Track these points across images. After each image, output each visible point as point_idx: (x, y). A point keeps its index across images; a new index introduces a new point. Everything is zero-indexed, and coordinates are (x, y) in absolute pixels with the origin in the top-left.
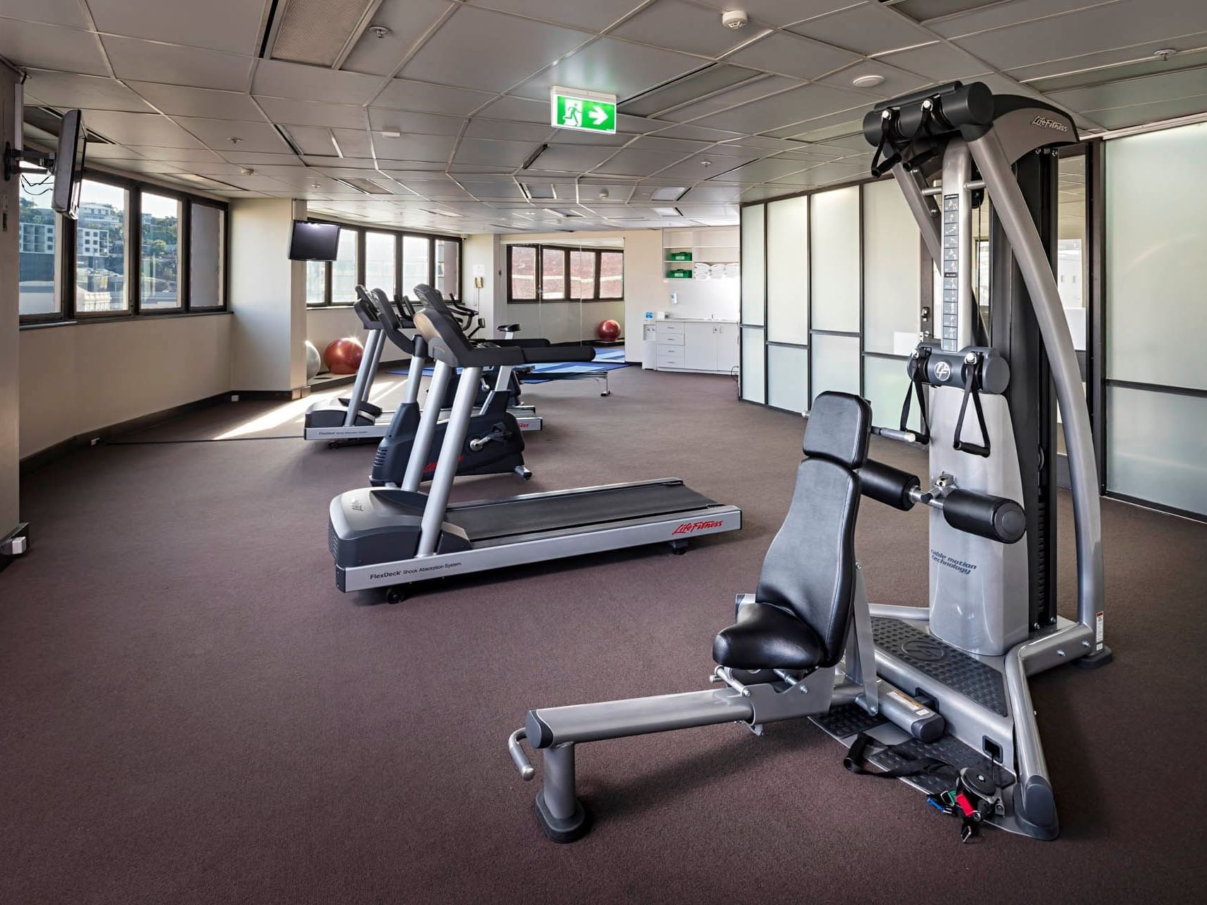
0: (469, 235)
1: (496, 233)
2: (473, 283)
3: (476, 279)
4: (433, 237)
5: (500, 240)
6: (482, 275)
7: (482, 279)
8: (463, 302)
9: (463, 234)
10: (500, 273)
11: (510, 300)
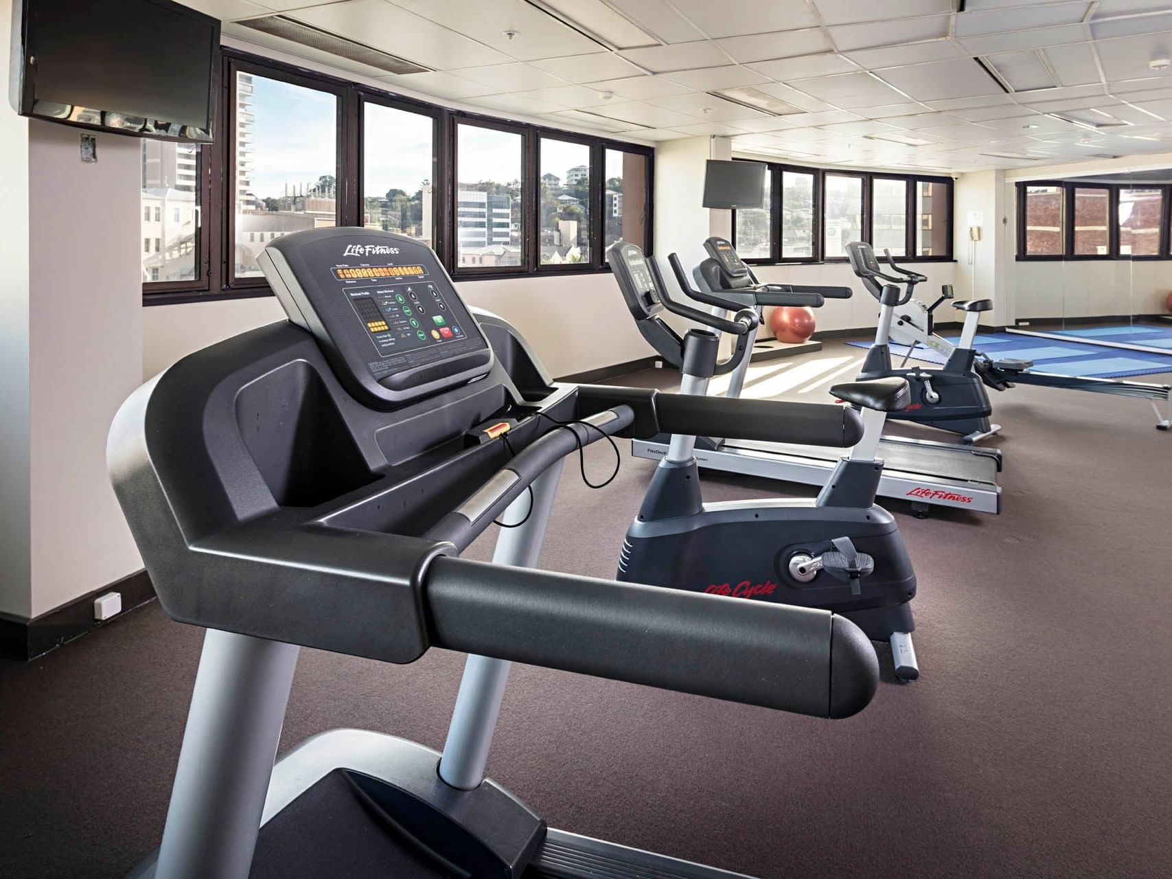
0: (962, 174)
1: (998, 167)
2: (968, 236)
3: (971, 230)
4: (911, 180)
5: (1005, 177)
6: (980, 225)
7: (979, 229)
8: (954, 259)
9: (952, 172)
10: (1005, 221)
11: (1022, 256)
